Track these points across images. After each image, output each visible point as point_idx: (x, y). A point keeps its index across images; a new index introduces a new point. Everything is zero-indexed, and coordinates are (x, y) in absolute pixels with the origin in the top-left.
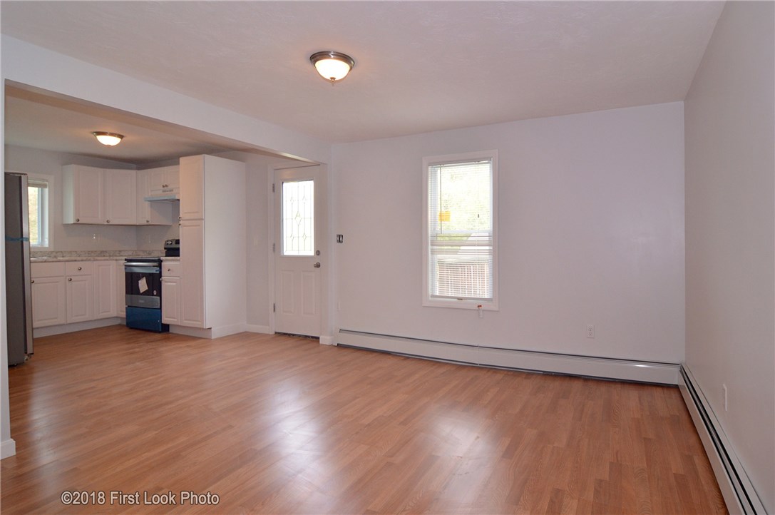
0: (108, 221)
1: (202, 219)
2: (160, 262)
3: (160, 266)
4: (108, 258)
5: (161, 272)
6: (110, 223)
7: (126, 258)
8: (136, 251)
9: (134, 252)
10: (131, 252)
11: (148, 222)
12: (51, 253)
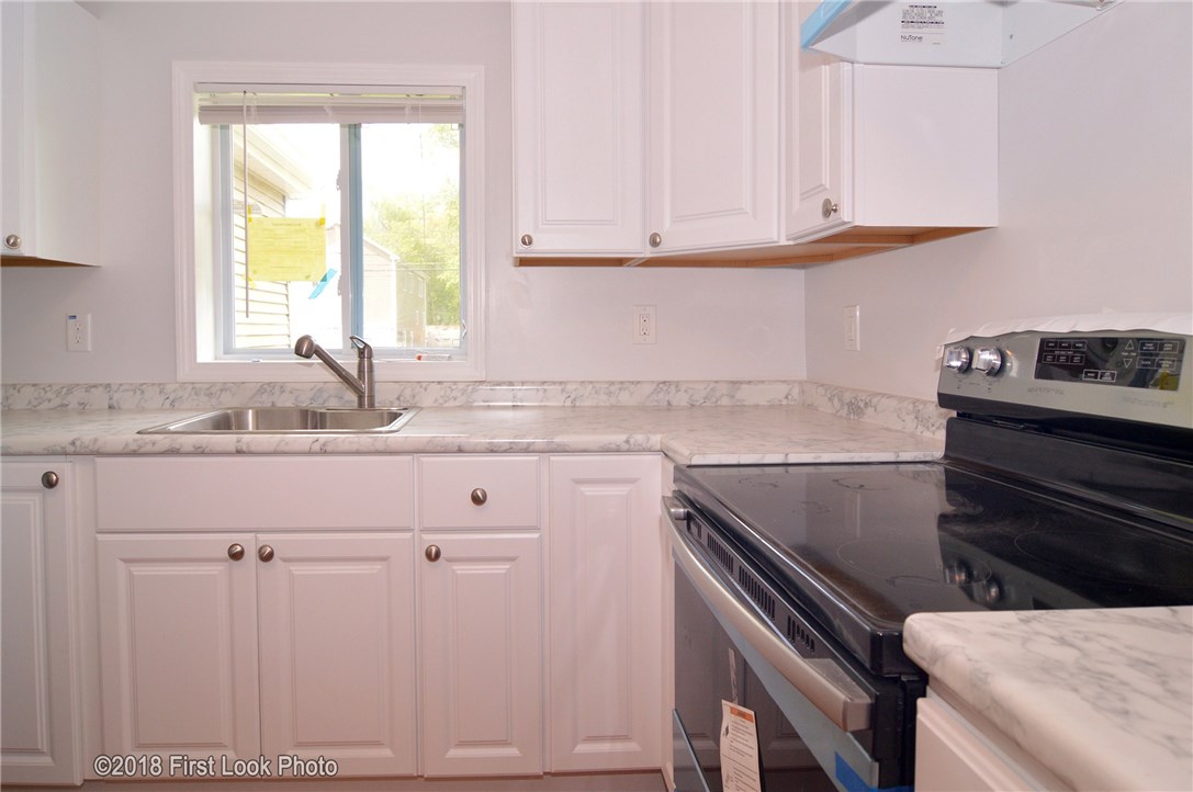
6: (667, 251)
8: (801, 383)
9: (796, 391)
10: (784, 388)
11: (829, 210)
12: (474, 391)
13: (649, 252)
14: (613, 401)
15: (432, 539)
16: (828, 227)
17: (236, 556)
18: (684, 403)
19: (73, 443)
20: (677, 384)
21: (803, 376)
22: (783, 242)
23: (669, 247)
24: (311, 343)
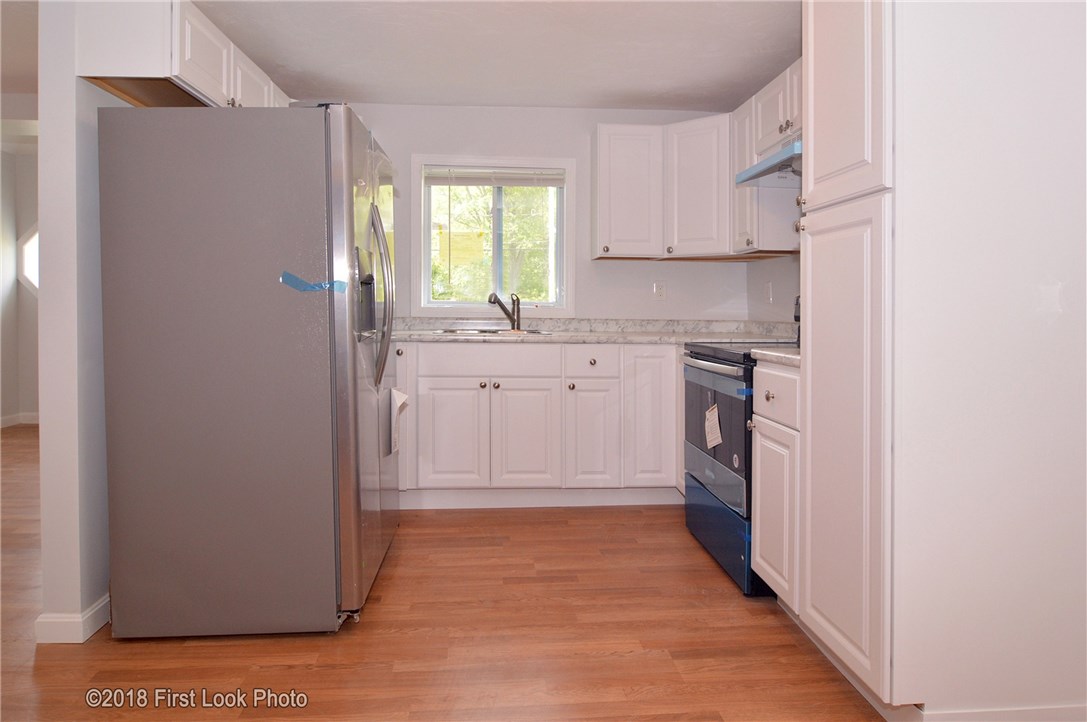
0: (669, 250)
1: (885, 189)
2: (749, 362)
3: (748, 378)
4: (657, 338)
5: (750, 399)
6: (675, 254)
7: (688, 340)
8: (745, 322)
9: (742, 326)
10: (735, 325)
11: (749, 243)
12: (570, 323)
13: (667, 255)
14: (644, 329)
15: (574, 381)
16: (749, 249)
17: (484, 387)
18: (681, 331)
19: (410, 336)
20: (678, 321)
21: (746, 319)
22: (732, 253)
23: (676, 254)
24: (496, 297)
